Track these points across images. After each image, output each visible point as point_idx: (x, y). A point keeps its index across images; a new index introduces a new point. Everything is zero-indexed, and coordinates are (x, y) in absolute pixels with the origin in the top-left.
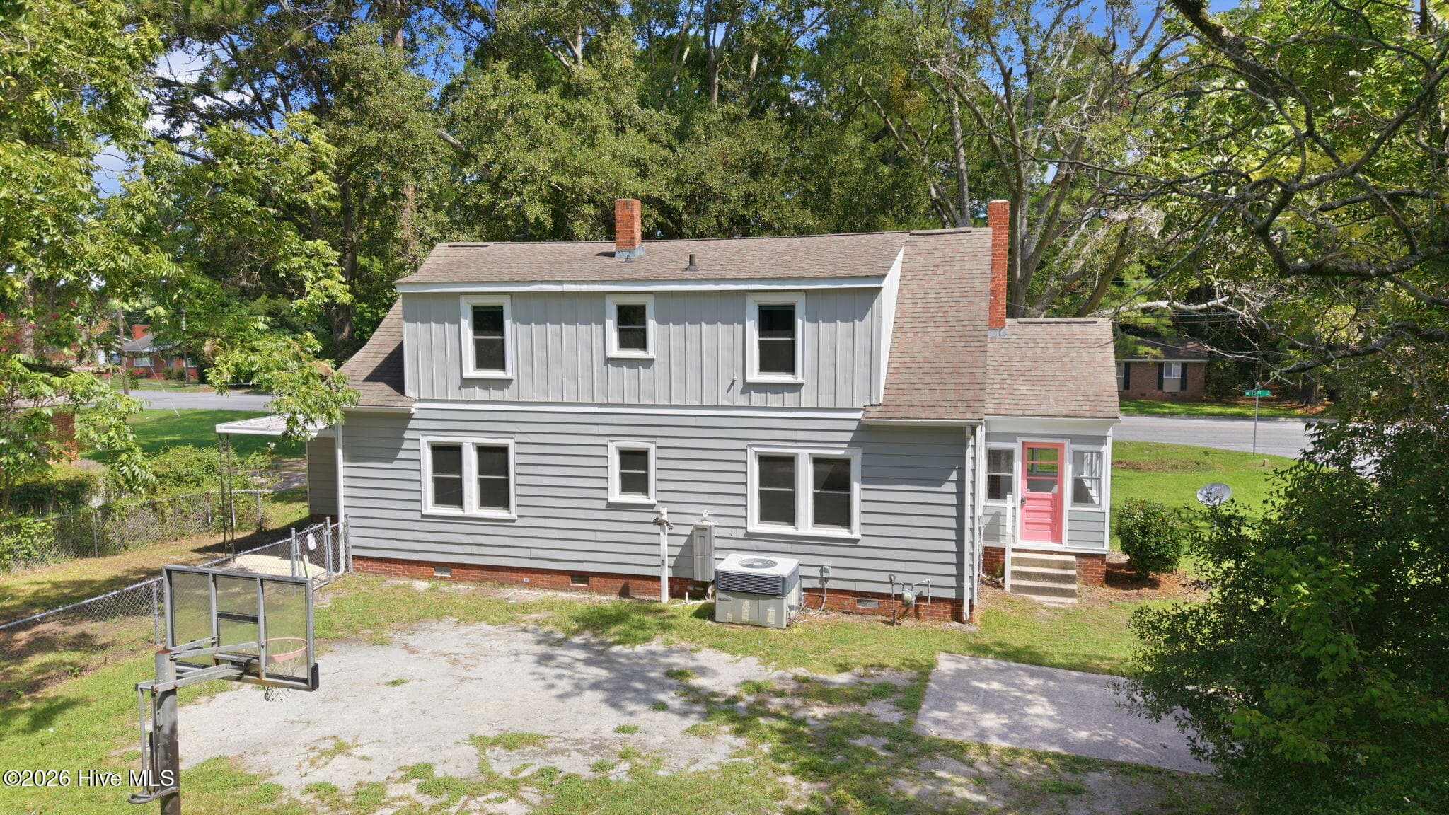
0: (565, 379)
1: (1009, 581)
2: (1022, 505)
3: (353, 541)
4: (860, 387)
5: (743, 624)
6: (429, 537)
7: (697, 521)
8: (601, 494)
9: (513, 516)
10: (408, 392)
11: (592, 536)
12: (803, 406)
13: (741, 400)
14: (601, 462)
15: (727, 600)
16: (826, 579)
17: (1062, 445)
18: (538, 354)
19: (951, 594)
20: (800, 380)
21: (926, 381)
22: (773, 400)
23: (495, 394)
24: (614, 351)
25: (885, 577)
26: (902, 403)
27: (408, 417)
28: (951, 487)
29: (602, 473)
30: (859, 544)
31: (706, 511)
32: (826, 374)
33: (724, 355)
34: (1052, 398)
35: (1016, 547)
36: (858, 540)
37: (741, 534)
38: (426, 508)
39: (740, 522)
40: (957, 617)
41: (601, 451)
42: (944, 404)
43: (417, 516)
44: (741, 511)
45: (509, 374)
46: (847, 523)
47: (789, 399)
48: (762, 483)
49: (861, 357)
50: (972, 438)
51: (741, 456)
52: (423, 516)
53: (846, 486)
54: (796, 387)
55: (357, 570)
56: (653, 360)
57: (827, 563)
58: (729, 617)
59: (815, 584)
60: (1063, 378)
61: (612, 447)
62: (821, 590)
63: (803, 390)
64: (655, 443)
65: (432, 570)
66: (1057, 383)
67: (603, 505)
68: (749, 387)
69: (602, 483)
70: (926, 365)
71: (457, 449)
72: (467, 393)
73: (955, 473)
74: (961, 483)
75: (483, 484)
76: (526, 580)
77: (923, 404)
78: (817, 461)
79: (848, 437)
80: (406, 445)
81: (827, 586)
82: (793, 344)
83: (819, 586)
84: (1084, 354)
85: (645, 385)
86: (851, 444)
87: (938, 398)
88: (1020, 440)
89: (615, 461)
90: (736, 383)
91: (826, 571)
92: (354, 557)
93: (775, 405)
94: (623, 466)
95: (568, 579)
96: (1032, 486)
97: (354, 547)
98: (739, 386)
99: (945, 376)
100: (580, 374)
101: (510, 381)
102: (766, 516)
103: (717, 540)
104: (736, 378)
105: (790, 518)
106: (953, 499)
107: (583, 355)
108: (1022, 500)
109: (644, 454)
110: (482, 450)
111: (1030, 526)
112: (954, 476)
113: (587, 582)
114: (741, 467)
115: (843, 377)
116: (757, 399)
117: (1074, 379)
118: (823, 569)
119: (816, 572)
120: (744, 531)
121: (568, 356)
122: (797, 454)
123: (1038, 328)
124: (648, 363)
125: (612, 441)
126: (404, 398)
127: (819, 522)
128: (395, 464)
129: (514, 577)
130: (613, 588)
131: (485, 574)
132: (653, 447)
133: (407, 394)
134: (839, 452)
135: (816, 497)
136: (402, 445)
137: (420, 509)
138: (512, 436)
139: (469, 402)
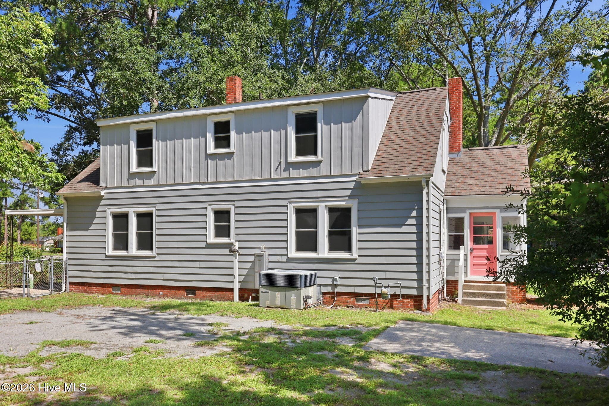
0: (184, 169)
1: (460, 298)
2: (471, 253)
3: (70, 273)
4: (357, 160)
5: (276, 308)
6: (110, 269)
7: (258, 252)
8: (203, 238)
9: (155, 254)
10: (102, 184)
11: (197, 264)
12: (322, 175)
13: (284, 175)
14: (203, 218)
15: (266, 292)
16: (336, 286)
17: (495, 214)
18: (170, 155)
19: (414, 292)
20: (320, 158)
21: (399, 158)
22: (304, 173)
23: (146, 182)
24: (212, 150)
25: (372, 283)
26: (383, 169)
27: (101, 198)
28: (413, 221)
29: (203, 225)
30: (356, 262)
31: (262, 246)
32: (335, 153)
33: (275, 146)
34: (487, 185)
35: (467, 279)
36: (356, 259)
37: (284, 259)
38: (108, 252)
39: (284, 252)
40: (419, 307)
41: (203, 212)
42: (409, 168)
43: (103, 257)
44: (284, 245)
45: (154, 169)
46: (349, 249)
47: (314, 172)
48: (298, 226)
49: (357, 142)
50: (426, 188)
51: (284, 210)
52: (107, 257)
53: (349, 225)
54: (317, 164)
55: (71, 290)
56: (233, 153)
57: (336, 275)
58: (268, 304)
59: (329, 289)
60: (495, 175)
61: (209, 208)
62: (333, 293)
63: (322, 164)
64: (234, 205)
65: (110, 289)
66: (491, 178)
67: (203, 245)
68: (290, 166)
69: (203, 232)
70: (400, 150)
72: (131, 183)
73: (415, 212)
74: (419, 218)
75: (139, 235)
76: (161, 293)
77: (396, 168)
78: (331, 210)
79: (348, 193)
80: (98, 214)
81: (337, 290)
82: (315, 137)
83: (331, 291)
84: (509, 163)
85: (229, 170)
86: (350, 197)
87: (405, 165)
88: (468, 211)
89: (211, 218)
90: (282, 164)
91: (336, 280)
92: (71, 283)
93: (305, 176)
94: (216, 221)
95: (184, 292)
96: (476, 241)
97: (70, 277)
98: (283, 166)
99: (412, 154)
100: (192, 165)
101: (155, 172)
102: (300, 247)
103: (270, 264)
104: (282, 160)
105: (314, 248)
106: (414, 229)
107: (194, 154)
108: (471, 250)
109: (227, 212)
110: (139, 216)
111: (476, 266)
112: (414, 214)
113: (195, 294)
114: (284, 217)
115: (346, 154)
116: (294, 173)
117: (502, 175)
118: (334, 279)
119: (329, 281)
120: (286, 257)
121: (186, 155)
122: (318, 206)
123: (482, 152)
124: (231, 155)
125: (209, 205)
126: (99, 187)
127: (332, 248)
128: (93, 227)
129: (154, 291)
130: (209, 296)
131: (139, 291)
132: (233, 207)
133: (101, 185)
134: (344, 203)
135: (331, 234)
136: (96, 215)
137: (105, 252)
138: (155, 205)
139: (133, 187)
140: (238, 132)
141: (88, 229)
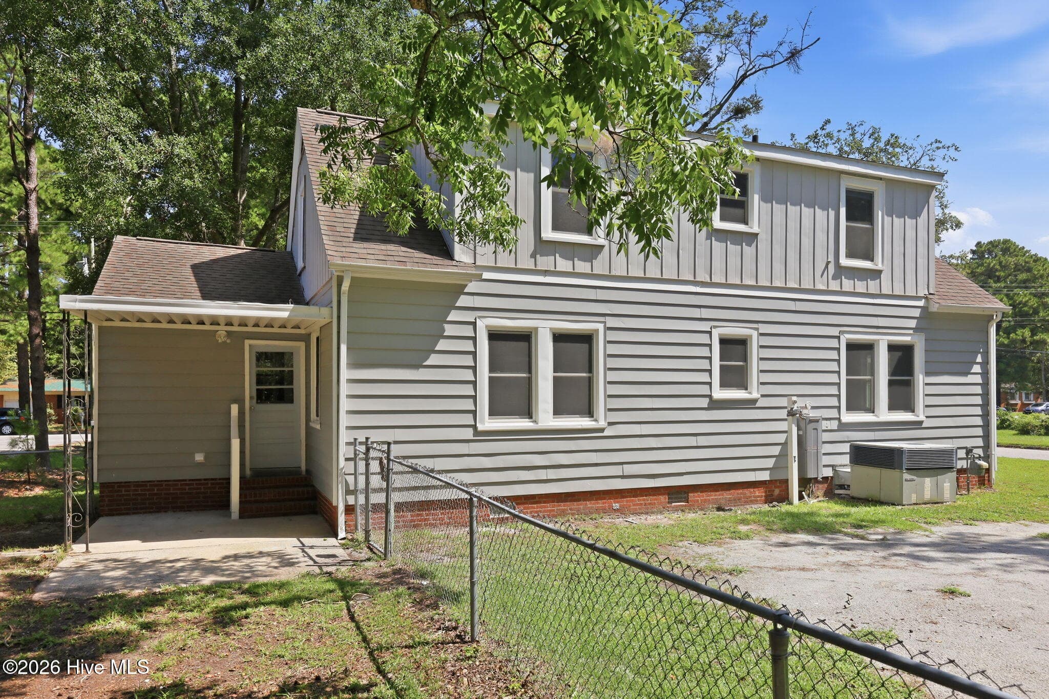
4: (921, 276)
5: (925, 504)
8: (704, 390)
9: (600, 423)
10: (458, 254)
11: (692, 441)
12: (882, 292)
13: (834, 286)
14: (705, 352)
15: (912, 480)
20: (879, 265)
22: (860, 287)
23: (582, 266)
24: (718, 222)
27: (458, 290)
28: (977, 369)
29: (705, 364)
30: (924, 426)
31: (809, 403)
32: (898, 262)
36: (923, 422)
38: (481, 422)
41: (704, 339)
44: (835, 402)
45: (599, 239)
46: (912, 407)
47: (873, 287)
48: (848, 372)
49: (921, 249)
51: (834, 343)
53: (911, 371)
54: (876, 274)
56: (756, 235)
58: (914, 499)
61: (715, 334)
63: (882, 276)
64: (757, 329)
67: (705, 402)
68: (842, 272)
69: (705, 377)
71: (526, 338)
72: (545, 262)
73: (979, 356)
75: (560, 384)
76: (616, 506)
78: (892, 347)
79: (913, 323)
82: (874, 232)
85: (748, 263)
86: (916, 330)
89: (717, 351)
90: (830, 265)
93: (861, 291)
94: (723, 357)
95: (664, 499)
98: (832, 269)
100: (681, 245)
101: (600, 247)
102: (849, 406)
104: (830, 259)
106: (978, 379)
109: (745, 342)
110: (561, 338)
112: (979, 359)
113: (686, 499)
114: (834, 355)
115: (910, 266)
116: (847, 284)
120: (837, 422)
124: (752, 238)
126: (454, 263)
127: (892, 407)
128: (433, 360)
129: (600, 504)
130: (715, 501)
131: (562, 506)
132: (755, 334)
133: (457, 257)
134: (908, 339)
135: (891, 383)
136: (444, 331)
137: (473, 423)
138: (602, 319)
139: (546, 273)
140: (765, 199)
141: (418, 366)
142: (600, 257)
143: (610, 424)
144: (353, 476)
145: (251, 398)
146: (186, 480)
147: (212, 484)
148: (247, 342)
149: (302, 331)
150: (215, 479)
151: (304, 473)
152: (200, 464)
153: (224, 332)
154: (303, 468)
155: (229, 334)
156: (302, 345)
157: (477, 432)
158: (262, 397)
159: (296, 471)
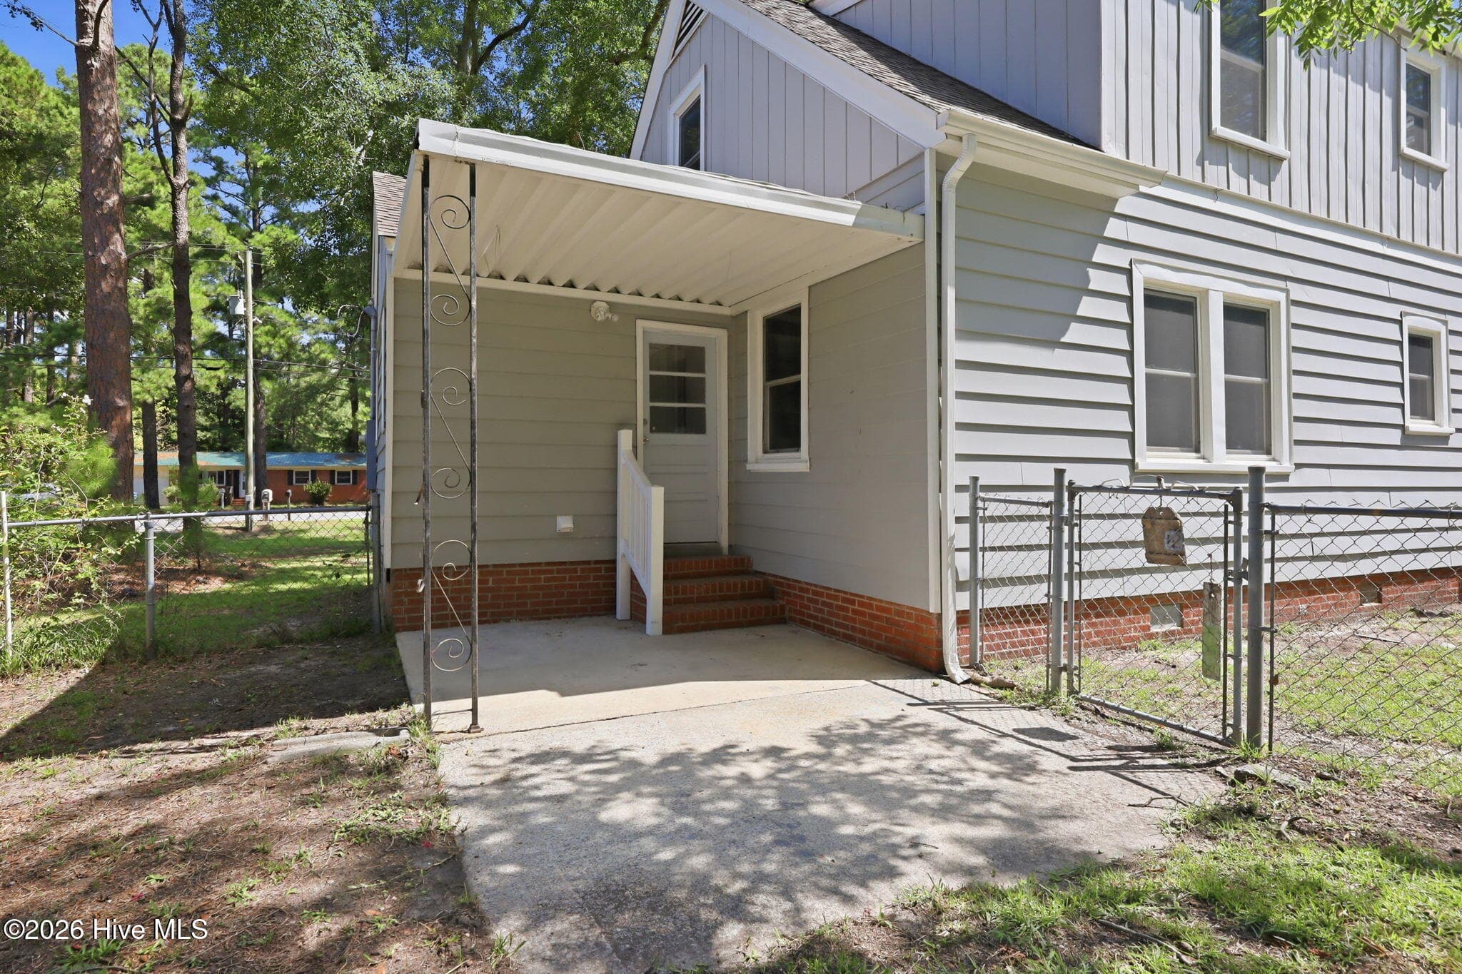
8: (1396, 416)
9: (1286, 465)
14: (1395, 353)
18: (1317, 120)
23: (1259, 190)
24: (1405, 145)
29: (1395, 374)
38: (1141, 454)
41: (1394, 332)
45: (1280, 148)
56: (1441, 171)
61: (1405, 324)
64: (1446, 323)
65: (1146, 620)
67: (1397, 437)
69: (1397, 395)
71: (1189, 307)
72: (1212, 176)
76: (1303, 609)
85: (1434, 216)
95: (1355, 595)
100: (1366, 177)
107: (1372, 142)
109: (1427, 344)
113: (1378, 597)
121: (1354, 138)
124: (1437, 176)
125: (1403, 314)
128: (1074, 333)
129: (1284, 605)
130: (1409, 600)
132: (1443, 331)
133: (1104, 146)
136: (1088, 281)
137: (1130, 457)
138: (1281, 284)
139: (1216, 194)
140: (1450, 117)
141: (1054, 343)
142: (1278, 177)
143: (1299, 466)
144: (967, 554)
145: (645, 421)
146: (539, 564)
147: (583, 570)
148: (641, 324)
149: (725, 311)
150: (588, 562)
151: (726, 551)
152: (565, 536)
153: (604, 304)
154: (724, 542)
155: (612, 306)
156: (721, 335)
157: (1136, 474)
158: (661, 422)
159: (711, 549)
